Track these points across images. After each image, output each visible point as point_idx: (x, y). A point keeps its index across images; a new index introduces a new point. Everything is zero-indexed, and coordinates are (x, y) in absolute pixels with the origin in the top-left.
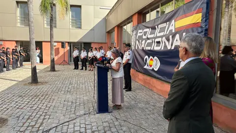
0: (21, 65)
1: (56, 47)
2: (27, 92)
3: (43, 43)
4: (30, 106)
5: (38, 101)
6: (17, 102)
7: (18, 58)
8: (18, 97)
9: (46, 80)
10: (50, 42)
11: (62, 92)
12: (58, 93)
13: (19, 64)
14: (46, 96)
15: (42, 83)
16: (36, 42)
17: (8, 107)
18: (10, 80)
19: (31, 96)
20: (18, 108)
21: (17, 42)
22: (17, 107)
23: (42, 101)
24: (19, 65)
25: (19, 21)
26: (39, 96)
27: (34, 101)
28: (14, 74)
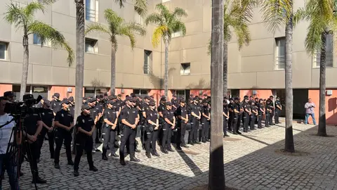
0: (277, 122)
1: (331, 97)
2: (277, 163)
3: (309, 91)
4: (277, 185)
5: (289, 180)
6: (261, 175)
7: (273, 112)
8: (264, 167)
9: (307, 149)
10: (319, 89)
11: (330, 175)
12: (322, 174)
13: (273, 119)
14: (302, 175)
15: (300, 154)
16: (294, 90)
17: (250, 179)
18: (260, 142)
19: (281, 170)
20: (261, 184)
21: (273, 90)
22: (261, 181)
23: (294, 182)
24: (274, 122)
25: (277, 63)
26: (291, 173)
27: (283, 179)
28: (265, 133)
